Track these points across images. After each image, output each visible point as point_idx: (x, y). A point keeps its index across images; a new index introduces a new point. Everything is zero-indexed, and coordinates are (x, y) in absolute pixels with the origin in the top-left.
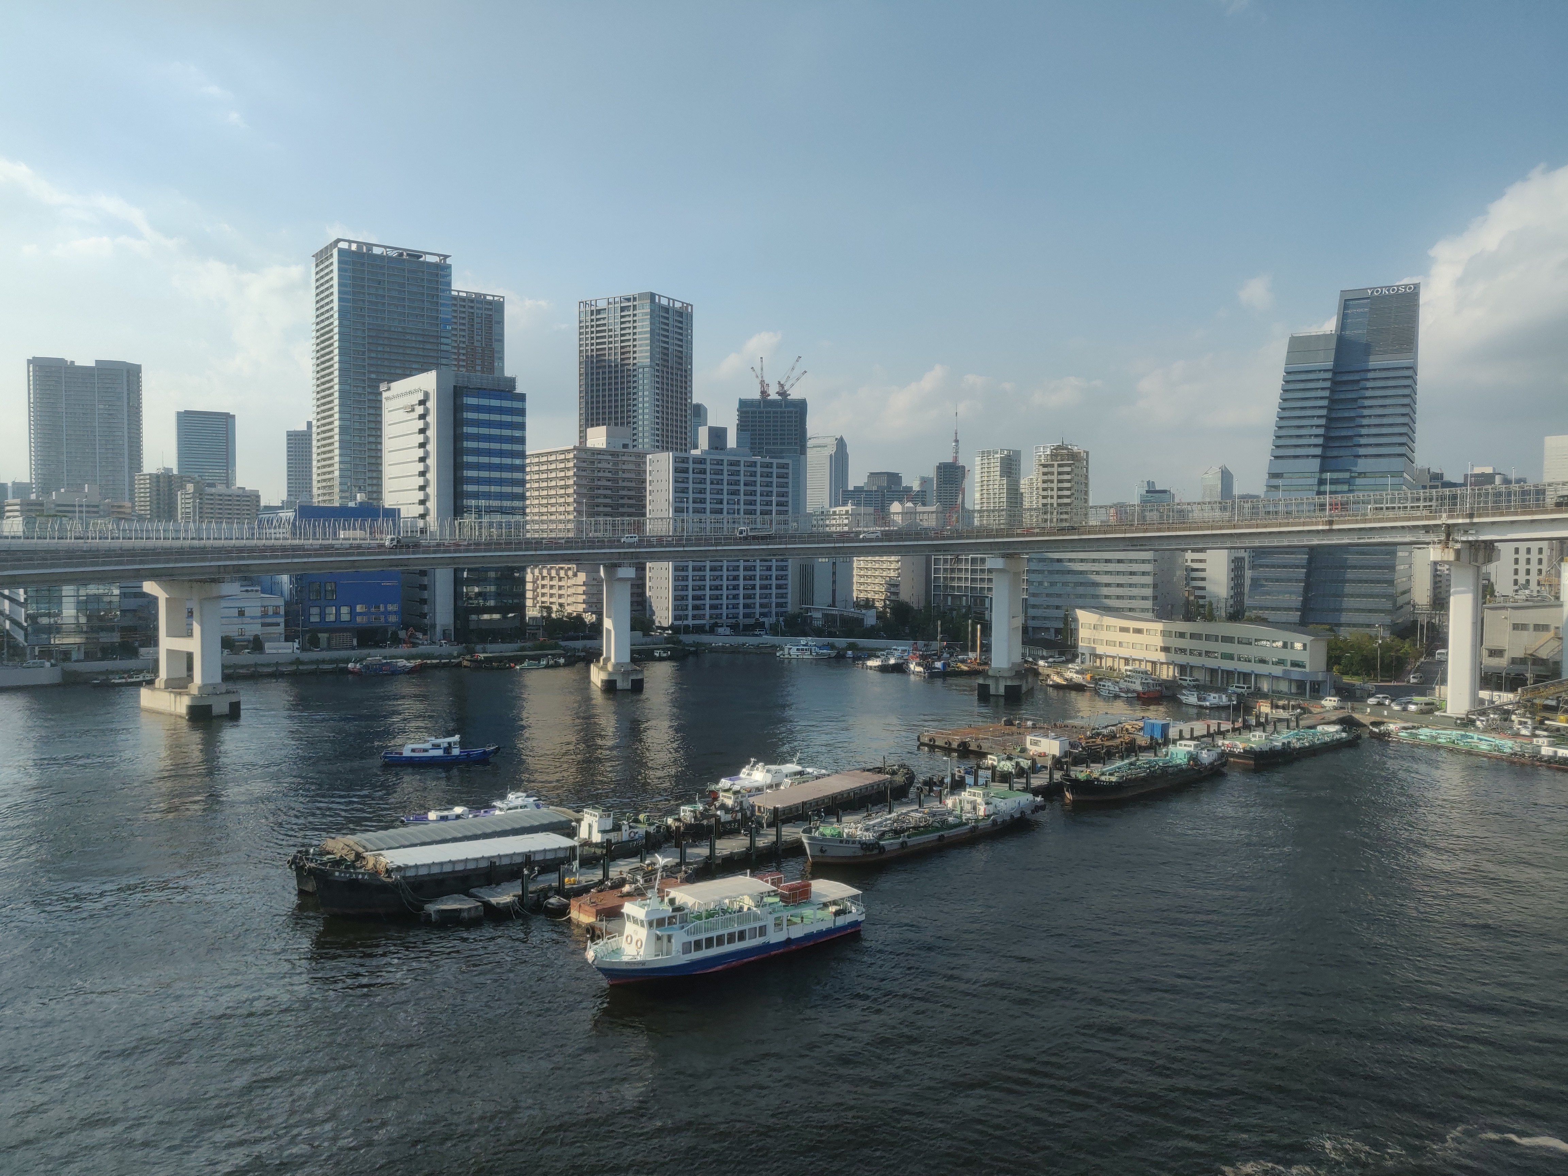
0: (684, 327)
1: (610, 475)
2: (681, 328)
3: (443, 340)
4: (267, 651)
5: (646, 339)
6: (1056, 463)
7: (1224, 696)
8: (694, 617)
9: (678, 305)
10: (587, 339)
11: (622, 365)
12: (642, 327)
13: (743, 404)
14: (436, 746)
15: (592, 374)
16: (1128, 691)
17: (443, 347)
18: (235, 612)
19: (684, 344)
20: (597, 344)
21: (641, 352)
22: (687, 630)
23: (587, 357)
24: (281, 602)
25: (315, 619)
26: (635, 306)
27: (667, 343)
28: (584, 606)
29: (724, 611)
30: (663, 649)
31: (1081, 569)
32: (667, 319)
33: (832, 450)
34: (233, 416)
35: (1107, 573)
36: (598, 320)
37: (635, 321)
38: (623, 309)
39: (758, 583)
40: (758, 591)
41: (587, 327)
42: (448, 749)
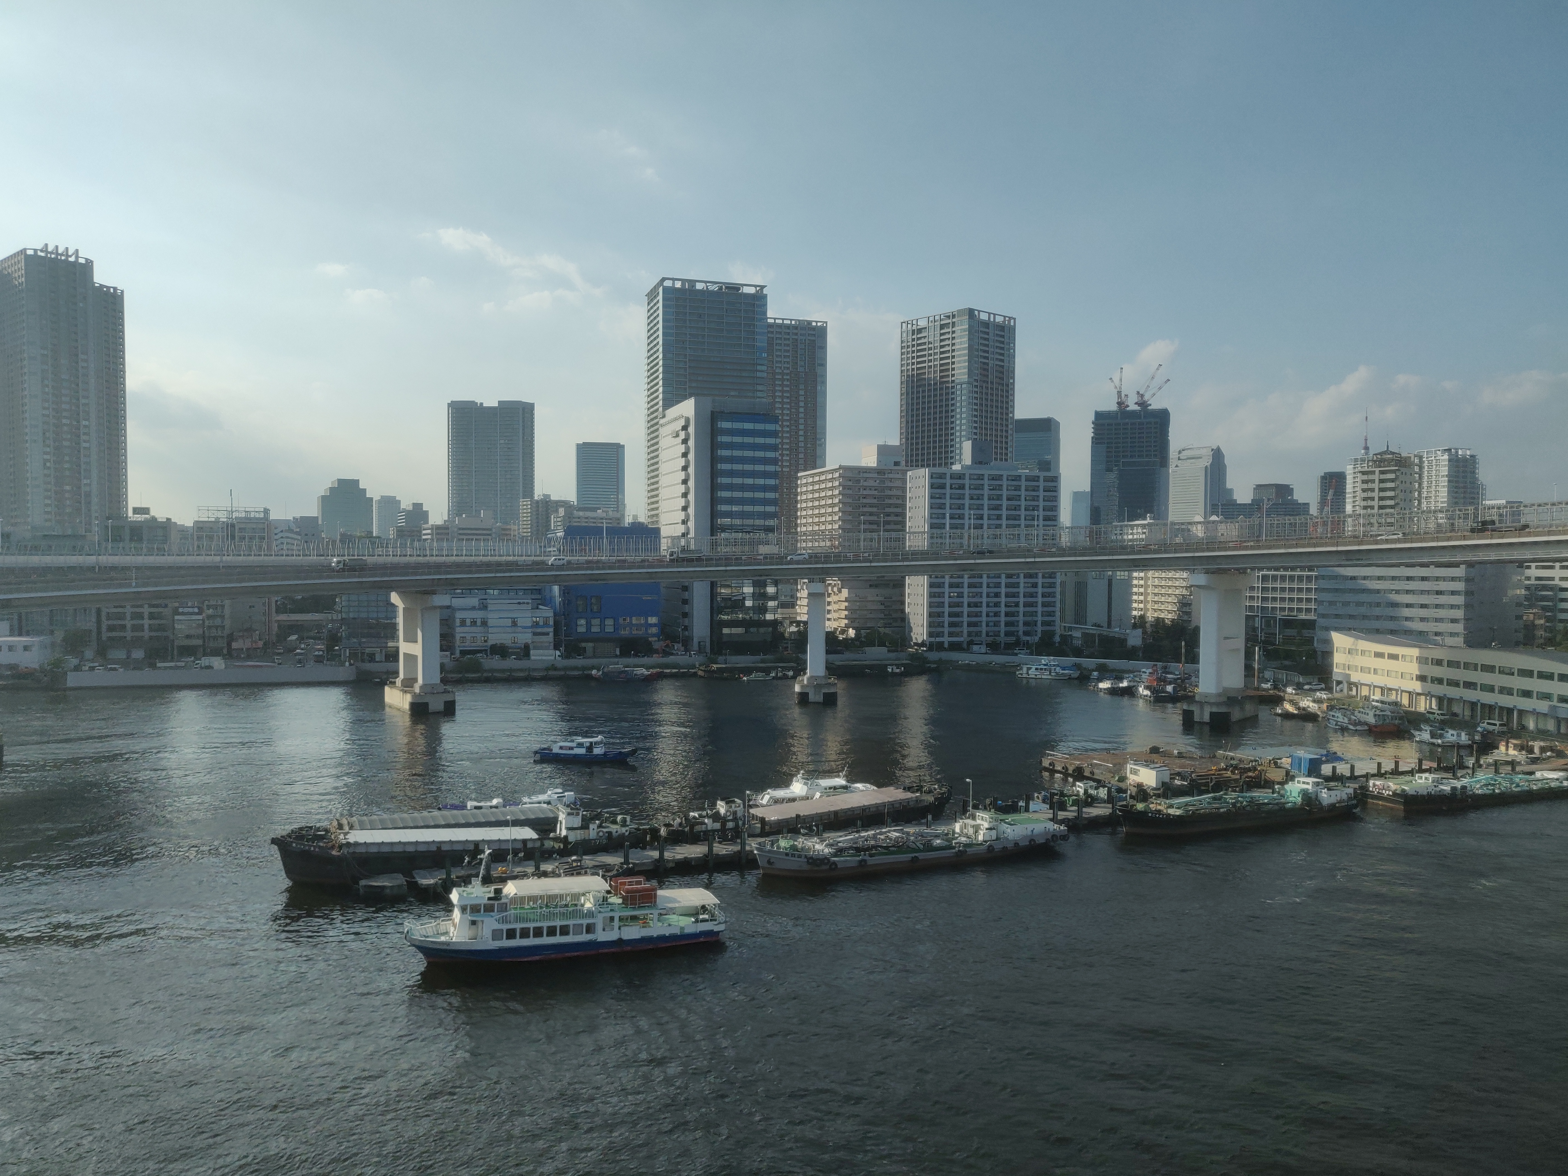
0: (1006, 340)
1: (875, 493)
2: (1003, 343)
3: (759, 368)
4: (533, 658)
5: (964, 355)
6: (1377, 470)
7: (1463, 734)
8: (951, 634)
9: (999, 319)
10: (908, 359)
11: (941, 383)
12: (961, 343)
13: (1099, 415)
14: (580, 745)
15: (913, 393)
16: (1360, 723)
17: (759, 374)
18: (509, 622)
19: (1006, 359)
20: (918, 363)
21: (959, 368)
22: (940, 647)
23: (908, 376)
24: (550, 614)
25: (582, 629)
26: (954, 323)
27: (987, 358)
28: (846, 621)
29: (984, 629)
30: (896, 665)
31: (1378, 587)
32: (988, 334)
33: (1207, 462)
34: (623, 446)
35: (1408, 592)
36: (918, 339)
37: (953, 338)
38: (942, 327)
39: (1022, 600)
40: (1021, 609)
41: (908, 347)
42: (590, 748)
